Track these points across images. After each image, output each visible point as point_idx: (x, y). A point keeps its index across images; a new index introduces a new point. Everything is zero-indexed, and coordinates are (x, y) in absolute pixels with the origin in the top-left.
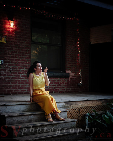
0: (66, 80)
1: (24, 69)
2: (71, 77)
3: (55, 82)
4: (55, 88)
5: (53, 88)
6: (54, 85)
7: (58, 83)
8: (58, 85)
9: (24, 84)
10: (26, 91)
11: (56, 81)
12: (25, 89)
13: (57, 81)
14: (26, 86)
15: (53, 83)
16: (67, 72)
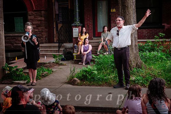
0: (162, 30)
2: (166, 28)
4: (152, 35)
5: (150, 35)
6: (151, 34)
7: (155, 32)
8: (154, 34)
13: (154, 31)
15: (150, 32)
16: (163, 24)
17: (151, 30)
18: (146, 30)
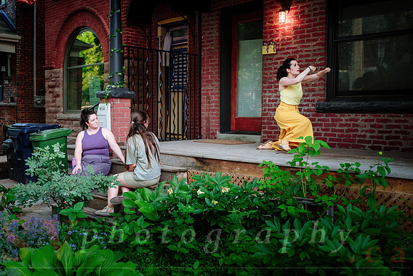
1: (311, 98)
17: (386, 116)
18: (369, 116)
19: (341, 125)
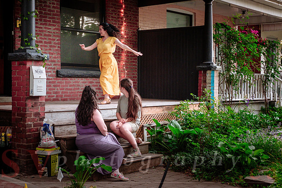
3: (93, 84)
7: (97, 86)
8: (96, 89)
9: (52, 87)
10: (55, 97)
11: (93, 82)
12: (54, 95)
13: (96, 83)
14: (54, 89)
19: (70, 86)
